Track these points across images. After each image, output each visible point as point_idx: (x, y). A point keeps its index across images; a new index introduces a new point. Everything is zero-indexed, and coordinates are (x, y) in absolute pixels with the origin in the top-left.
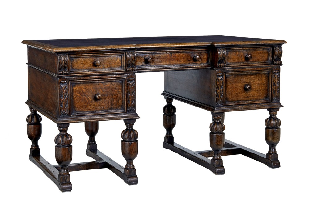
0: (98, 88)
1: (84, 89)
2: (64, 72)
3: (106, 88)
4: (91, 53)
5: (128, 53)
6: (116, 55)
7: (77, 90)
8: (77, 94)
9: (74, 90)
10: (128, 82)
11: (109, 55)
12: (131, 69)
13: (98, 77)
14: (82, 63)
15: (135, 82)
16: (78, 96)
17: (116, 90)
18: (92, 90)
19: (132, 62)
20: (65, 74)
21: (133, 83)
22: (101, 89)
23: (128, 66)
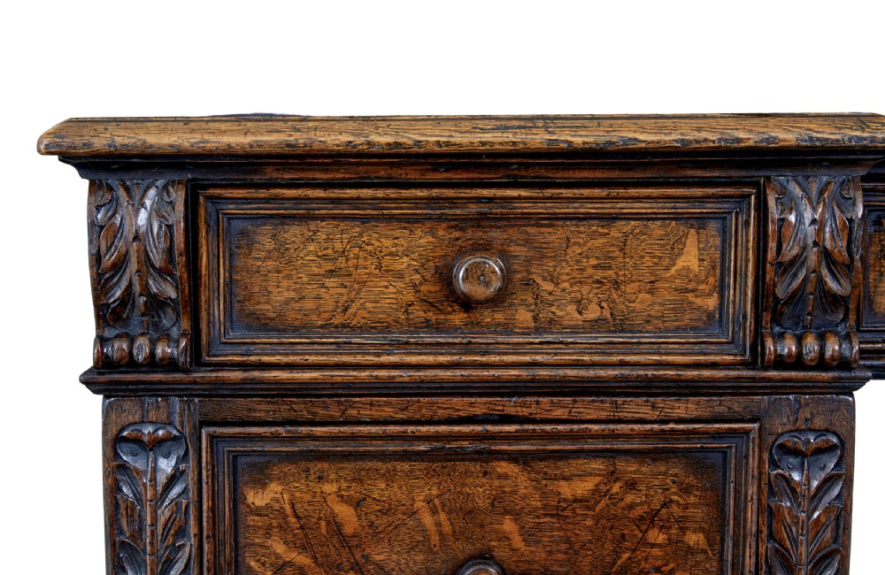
0: (482, 503)
1: (344, 512)
2: (142, 349)
3: (558, 510)
4: (413, 175)
5: (783, 193)
6: (667, 208)
7: (282, 511)
8: (280, 548)
9: (258, 512)
10: (774, 464)
11: (590, 208)
12: (811, 344)
13: (480, 406)
14: (331, 273)
15: (843, 475)
16: (290, 564)
17: (661, 538)
18: (428, 520)
19: (821, 281)
20: (153, 363)
21: (828, 482)
22: (517, 516)
23: (776, 320)
